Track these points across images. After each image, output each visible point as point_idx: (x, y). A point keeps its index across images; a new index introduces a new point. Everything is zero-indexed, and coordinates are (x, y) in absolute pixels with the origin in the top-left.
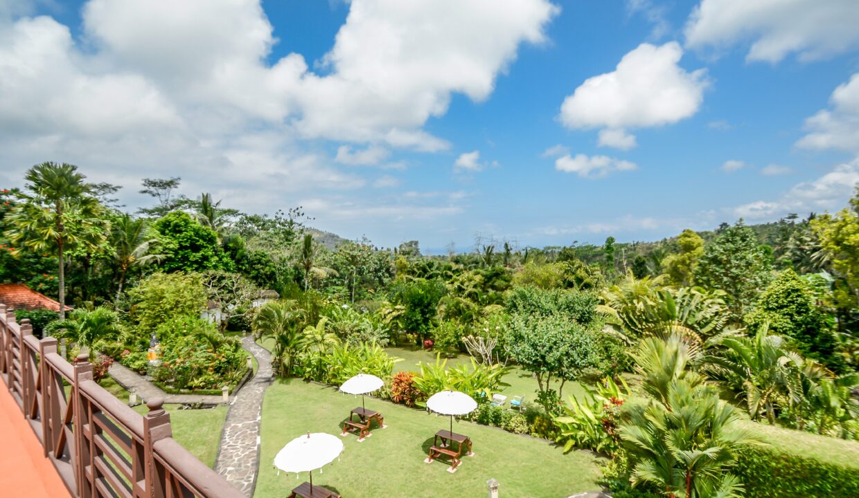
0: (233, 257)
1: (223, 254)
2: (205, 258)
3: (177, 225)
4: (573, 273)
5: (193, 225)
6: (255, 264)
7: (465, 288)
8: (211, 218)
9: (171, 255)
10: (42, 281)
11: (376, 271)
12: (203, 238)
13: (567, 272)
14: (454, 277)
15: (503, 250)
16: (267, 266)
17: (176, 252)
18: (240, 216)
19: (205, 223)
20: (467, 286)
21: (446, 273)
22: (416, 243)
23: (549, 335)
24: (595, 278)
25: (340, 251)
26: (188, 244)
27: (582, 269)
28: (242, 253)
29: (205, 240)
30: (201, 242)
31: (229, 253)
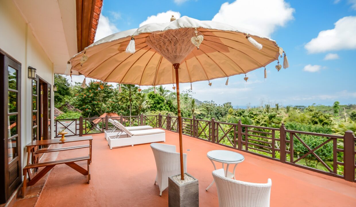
0: (169, 106)
1: (166, 105)
2: (161, 107)
3: (154, 96)
4: (317, 118)
5: (158, 96)
6: (176, 109)
7: (260, 122)
8: (163, 93)
9: (152, 105)
10: (120, 112)
11: (216, 114)
12: (161, 100)
13: (314, 117)
14: (255, 117)
15: (275, 107)
17: (153, 104)
18: (170, 92)
19: (161, 95)
21: (251, 115)
22: (230, 103)
23: (312, 141)
24: (330, 120)
25: (202, 105)
26: (157, 102)
27: (323, 116)
28: (172, 105)
29: (161, 101)
30: (160, 101)
31: (168, 105)
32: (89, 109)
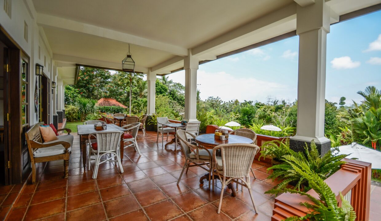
5: (161, 84)
8: (166, 83)
16: (183, 101)
18: (174, 83)
20: (267, 110)
28: (176, 96)
30: (163, 90)
31: (171, 95)
32: (84, 92)
